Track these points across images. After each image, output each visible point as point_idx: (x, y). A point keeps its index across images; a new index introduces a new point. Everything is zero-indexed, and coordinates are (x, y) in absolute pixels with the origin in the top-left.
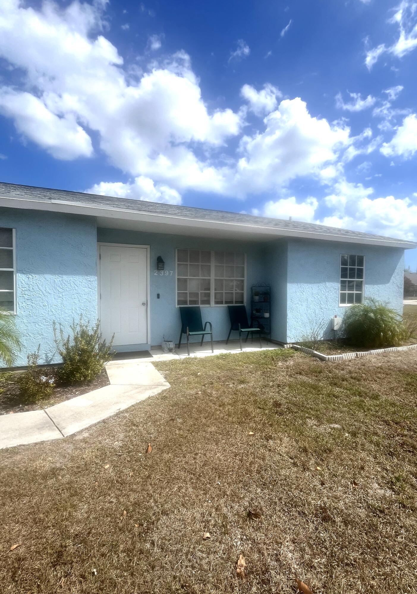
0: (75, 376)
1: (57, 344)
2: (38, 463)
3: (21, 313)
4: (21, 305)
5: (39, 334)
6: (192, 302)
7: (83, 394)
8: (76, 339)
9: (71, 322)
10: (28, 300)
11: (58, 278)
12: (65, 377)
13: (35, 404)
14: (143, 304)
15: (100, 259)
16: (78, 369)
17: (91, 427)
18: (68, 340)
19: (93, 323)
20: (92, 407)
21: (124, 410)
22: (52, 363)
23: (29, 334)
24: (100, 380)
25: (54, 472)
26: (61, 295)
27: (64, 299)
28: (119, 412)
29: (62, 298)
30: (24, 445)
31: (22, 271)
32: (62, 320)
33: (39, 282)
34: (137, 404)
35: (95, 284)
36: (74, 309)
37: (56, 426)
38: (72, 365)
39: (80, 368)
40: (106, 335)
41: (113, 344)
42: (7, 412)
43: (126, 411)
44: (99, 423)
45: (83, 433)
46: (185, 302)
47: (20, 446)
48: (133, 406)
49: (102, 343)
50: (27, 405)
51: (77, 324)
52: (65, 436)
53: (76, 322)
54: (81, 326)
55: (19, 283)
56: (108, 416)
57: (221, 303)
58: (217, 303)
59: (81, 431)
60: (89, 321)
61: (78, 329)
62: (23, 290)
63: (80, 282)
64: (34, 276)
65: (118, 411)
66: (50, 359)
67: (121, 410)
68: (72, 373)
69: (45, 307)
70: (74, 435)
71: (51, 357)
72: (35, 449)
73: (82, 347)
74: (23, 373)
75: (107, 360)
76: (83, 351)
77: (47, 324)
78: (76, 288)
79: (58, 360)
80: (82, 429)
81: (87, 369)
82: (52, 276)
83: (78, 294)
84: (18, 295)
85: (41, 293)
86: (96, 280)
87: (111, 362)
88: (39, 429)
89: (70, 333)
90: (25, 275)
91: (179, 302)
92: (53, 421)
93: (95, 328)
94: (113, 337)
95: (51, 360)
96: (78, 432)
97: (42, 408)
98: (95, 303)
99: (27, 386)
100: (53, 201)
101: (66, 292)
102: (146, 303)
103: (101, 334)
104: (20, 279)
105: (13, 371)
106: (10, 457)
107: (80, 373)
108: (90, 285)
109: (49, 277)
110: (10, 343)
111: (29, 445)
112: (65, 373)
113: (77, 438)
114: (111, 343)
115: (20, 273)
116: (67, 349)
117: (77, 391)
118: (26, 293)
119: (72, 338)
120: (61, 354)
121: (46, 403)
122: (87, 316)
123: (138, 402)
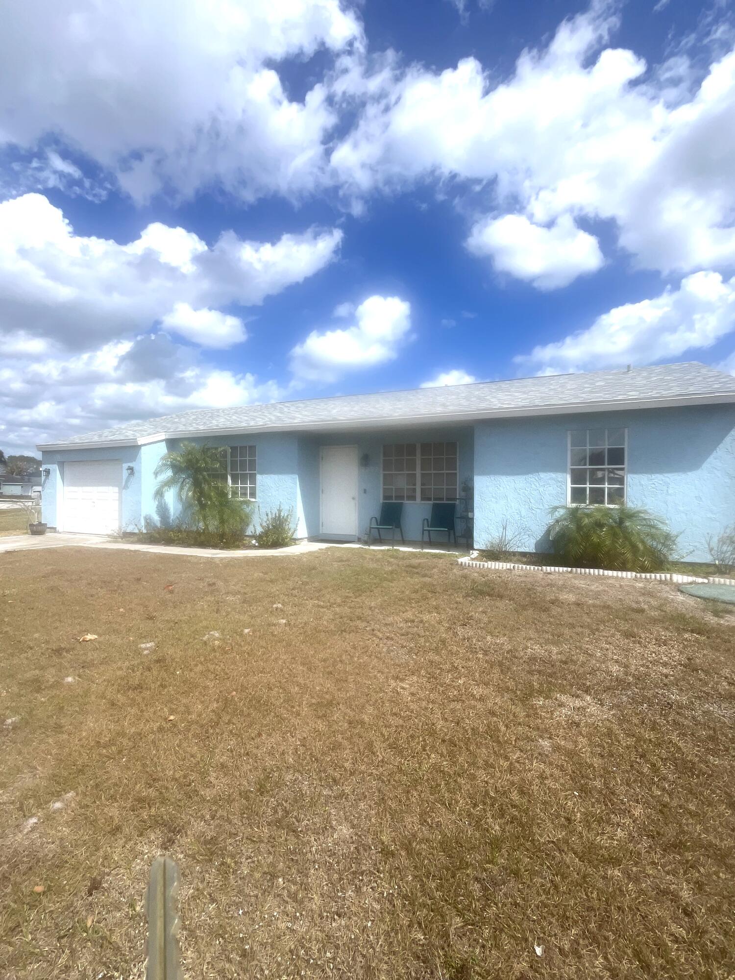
3: (259, 500)
4: (259, 495)
6: (397, 497)
10: (262, 492)
11: (277, 477)
14: (353, 499)
26: (278, 489)
29: (279, 491)
31: (261, 473)
33: (267, 480)
46: (390, 498)
55: (258, 480)
57: (429, 499)
58: (423, 499)
63: (288, 479)
64: (265, 476)
69: (270, 497)
78: (286, 483)
82: (274, 476)
83: (286, 488)
84: (258, 488)
85: (268, 487)
86: (296, 477)
91: (385, 498)
101: (280, 486)
102: (355, 498)
104: (259, 477)
108: (293, 481)
115: (259, 474)
118: (261, 487)
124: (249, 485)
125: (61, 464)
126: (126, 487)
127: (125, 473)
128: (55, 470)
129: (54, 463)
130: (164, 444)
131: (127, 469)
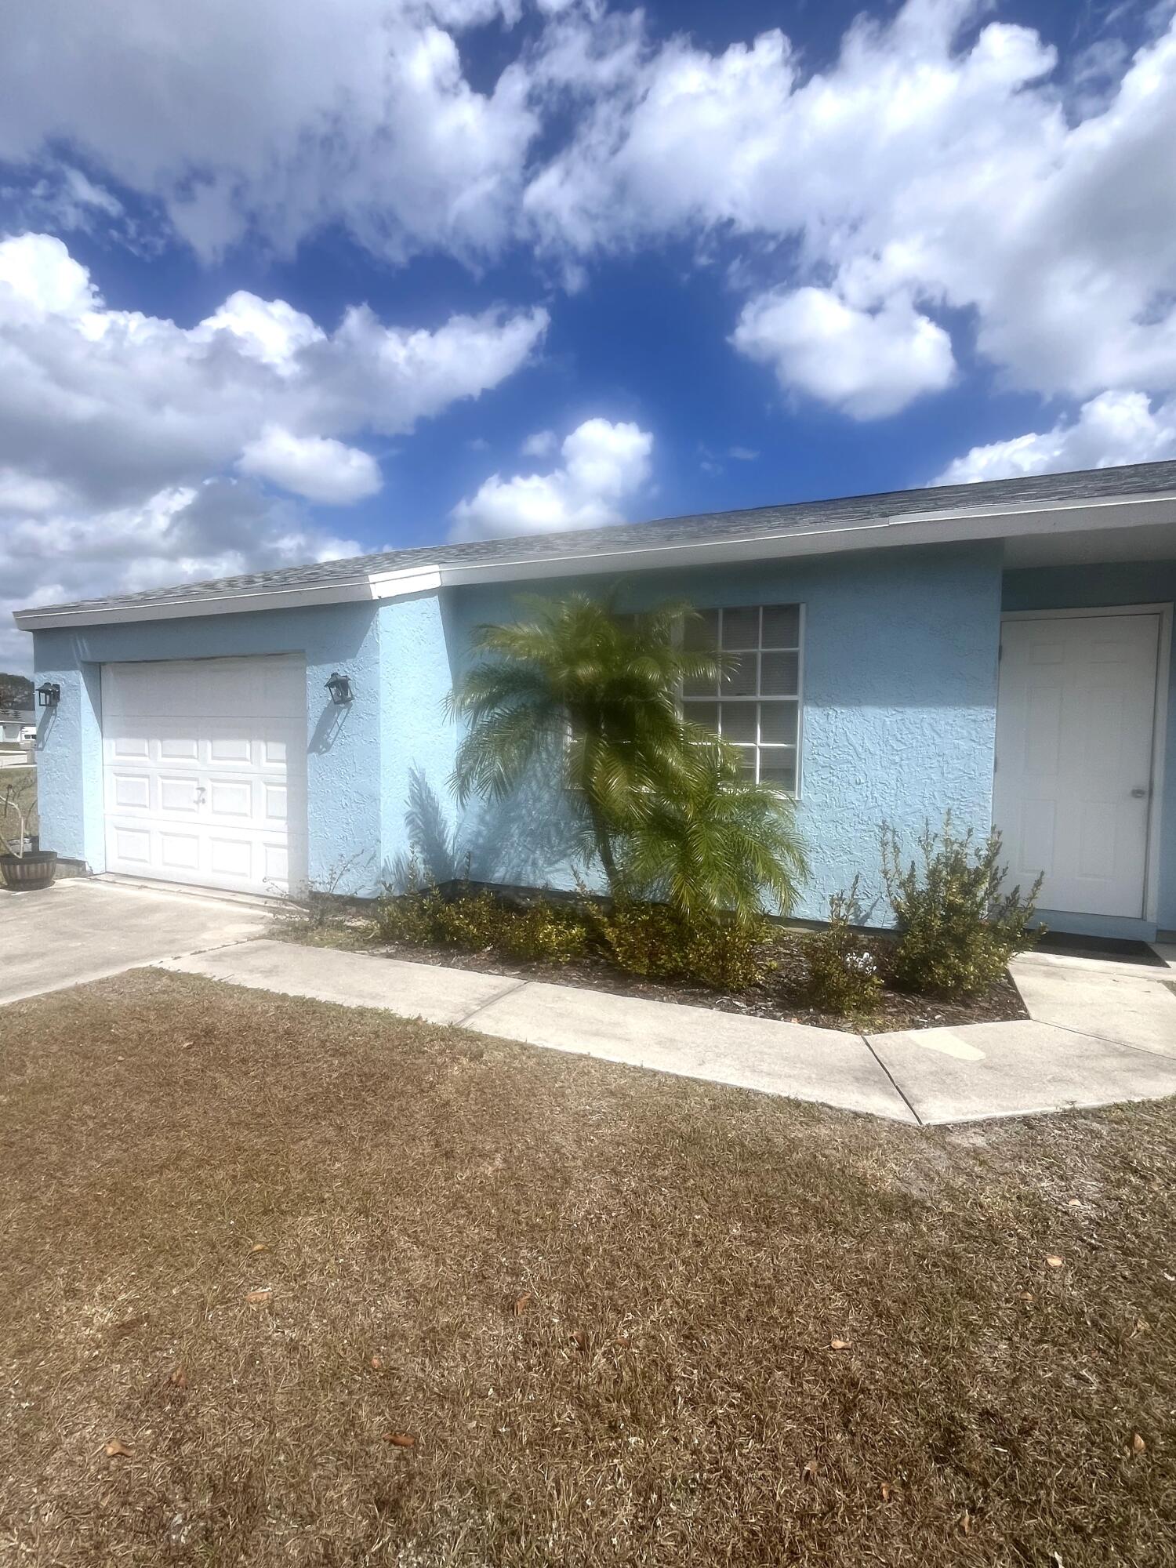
0: (931, 971)
1: (888, 880)
2: (865, 1165)
3: (808, 797)
4: (808, 779)
5: (843, 850)
7: (954, 1024)
8: (933, 874)
9: (920, 826)
10: (823, 767)
11: (892, 715)
12: (906, 968)
13: (843, 1016)
14: (1137, 793)
15: (1000, 659)
16: (940, 955)
17: (990, 1124)
18: (912, 875)
19: (981, 839)
20: (986, 1067)
21: (1087, 1111)
22: (869, 924)
23: (823, 846)
24: (996, 999)
25: (907, 1207)
26: (897, 759)
27: (906, 768)
28: (1071, 1110)
29: (901, 766)
30: (831, 1108)
31: (817, 701)
32: (897, 820)
33: (850, 727)
34: (1131, 1106)
35: (989, 730)
36: (927, 795)
37: (897, 1087)
38: (926, 941)
39: (946, 953)
40: (1018, 876)
41: (1037, 904)
42: (787, 1017)
43: (1096, 1114)
44: (1012, 1119)
45: (970, 1133)
47: (823, 1105)
48: (1117, 1106)
49: (1009, 895)
50: (824, 1012)
51: (936, 835)
52: (925, 1123)
53: (933, 829)
54: (948, 842)
55: (807, 726)
56: (1039, 1110)
59: (964, 1126)
60: (970, 831)
61: (939, 848)
62: (815, 743)
63: (948, 723)
64: (839, 712)
65: (1068, 1107)
66: (864, 913)
67: (1078, 1106)
68: (924, 962)
69: (860, 787)
70: (943, 1129)
71: (868, 910)
72: (856, 1127)
73: (952, 898)
74: (805, 935)
75: (1021, 948)
76: (952, 909)
77: (863, 827)
78: (938, 740)
79: (883, 918)
80: (965, 1118)
81: (965, 958)
82: (878, 711)
83: (939, 756)
84: (805, 755)
85: (852, 752)
86: (992, 718)
87: (1028, 955)
88: (857, 1079)
89: (916, 859)
90: (821, 709)
92: (887, 1072)
93: (983, 853)
94: (1038, 883)
95: (868, 916)
96: (955, 1125)
97: (856, 1030)
98: (988, 781)
99: (828, 968)
100: (894, 520)
101: (910, 750)
102: (1147, 789)
103: (1004, 871)
104: (811, 719)
105: (787, 925)
106: (807, 1124)
107: (945, 967)
108: (973, 732)
109: (872, 712)
110: (789, 864)
111: (840, 1110)
112: (907, 957)
113: (955, 1139)
114: (1031, 899)
115: (812, 706)
116: (910, 897)
117: (937, 1011)
118: (822, 750)
119: (921, 873)
120: (897, 908)
121: (865, 1021)
122: (962, 816)
123: (1137, 1100)
124: (759, 744)
125: (95, 671)
126: (320, 743)
127: (318, 697)
128: (75, 688)
129: (71, 667)
130: (433, 604)
131: (330, 685)
